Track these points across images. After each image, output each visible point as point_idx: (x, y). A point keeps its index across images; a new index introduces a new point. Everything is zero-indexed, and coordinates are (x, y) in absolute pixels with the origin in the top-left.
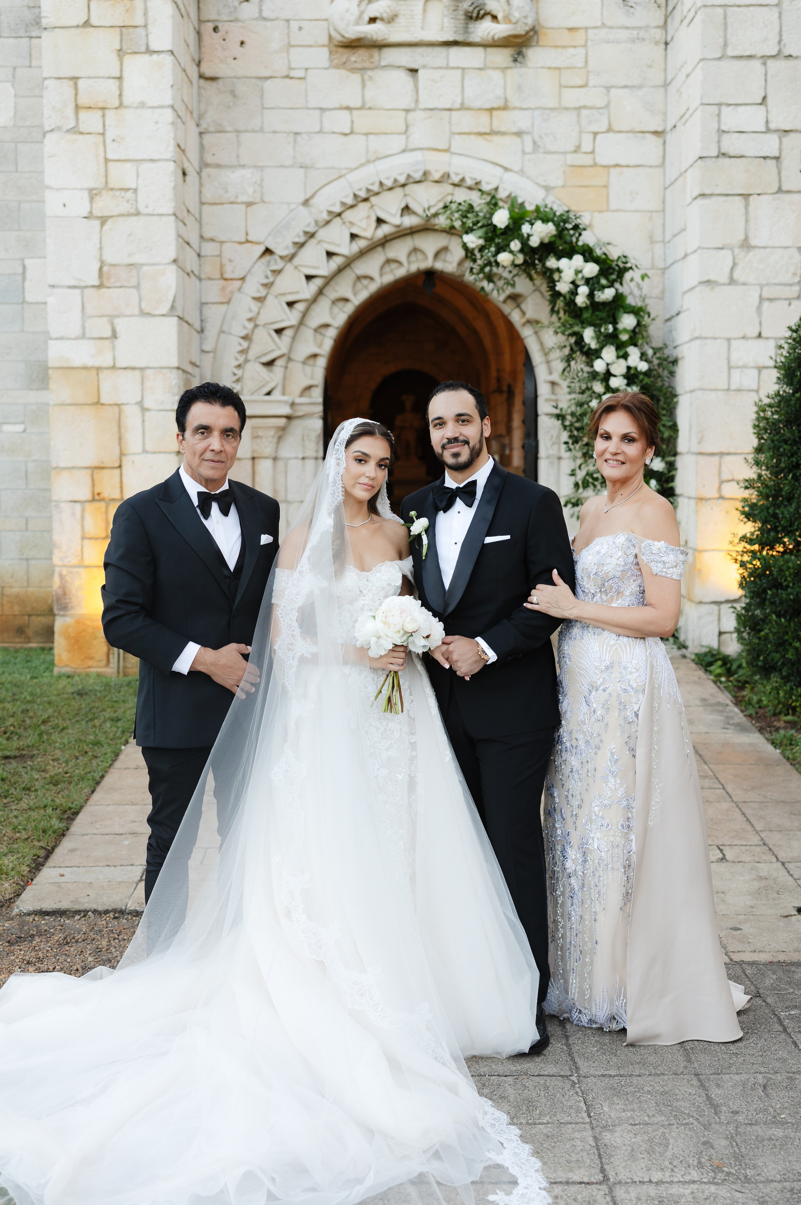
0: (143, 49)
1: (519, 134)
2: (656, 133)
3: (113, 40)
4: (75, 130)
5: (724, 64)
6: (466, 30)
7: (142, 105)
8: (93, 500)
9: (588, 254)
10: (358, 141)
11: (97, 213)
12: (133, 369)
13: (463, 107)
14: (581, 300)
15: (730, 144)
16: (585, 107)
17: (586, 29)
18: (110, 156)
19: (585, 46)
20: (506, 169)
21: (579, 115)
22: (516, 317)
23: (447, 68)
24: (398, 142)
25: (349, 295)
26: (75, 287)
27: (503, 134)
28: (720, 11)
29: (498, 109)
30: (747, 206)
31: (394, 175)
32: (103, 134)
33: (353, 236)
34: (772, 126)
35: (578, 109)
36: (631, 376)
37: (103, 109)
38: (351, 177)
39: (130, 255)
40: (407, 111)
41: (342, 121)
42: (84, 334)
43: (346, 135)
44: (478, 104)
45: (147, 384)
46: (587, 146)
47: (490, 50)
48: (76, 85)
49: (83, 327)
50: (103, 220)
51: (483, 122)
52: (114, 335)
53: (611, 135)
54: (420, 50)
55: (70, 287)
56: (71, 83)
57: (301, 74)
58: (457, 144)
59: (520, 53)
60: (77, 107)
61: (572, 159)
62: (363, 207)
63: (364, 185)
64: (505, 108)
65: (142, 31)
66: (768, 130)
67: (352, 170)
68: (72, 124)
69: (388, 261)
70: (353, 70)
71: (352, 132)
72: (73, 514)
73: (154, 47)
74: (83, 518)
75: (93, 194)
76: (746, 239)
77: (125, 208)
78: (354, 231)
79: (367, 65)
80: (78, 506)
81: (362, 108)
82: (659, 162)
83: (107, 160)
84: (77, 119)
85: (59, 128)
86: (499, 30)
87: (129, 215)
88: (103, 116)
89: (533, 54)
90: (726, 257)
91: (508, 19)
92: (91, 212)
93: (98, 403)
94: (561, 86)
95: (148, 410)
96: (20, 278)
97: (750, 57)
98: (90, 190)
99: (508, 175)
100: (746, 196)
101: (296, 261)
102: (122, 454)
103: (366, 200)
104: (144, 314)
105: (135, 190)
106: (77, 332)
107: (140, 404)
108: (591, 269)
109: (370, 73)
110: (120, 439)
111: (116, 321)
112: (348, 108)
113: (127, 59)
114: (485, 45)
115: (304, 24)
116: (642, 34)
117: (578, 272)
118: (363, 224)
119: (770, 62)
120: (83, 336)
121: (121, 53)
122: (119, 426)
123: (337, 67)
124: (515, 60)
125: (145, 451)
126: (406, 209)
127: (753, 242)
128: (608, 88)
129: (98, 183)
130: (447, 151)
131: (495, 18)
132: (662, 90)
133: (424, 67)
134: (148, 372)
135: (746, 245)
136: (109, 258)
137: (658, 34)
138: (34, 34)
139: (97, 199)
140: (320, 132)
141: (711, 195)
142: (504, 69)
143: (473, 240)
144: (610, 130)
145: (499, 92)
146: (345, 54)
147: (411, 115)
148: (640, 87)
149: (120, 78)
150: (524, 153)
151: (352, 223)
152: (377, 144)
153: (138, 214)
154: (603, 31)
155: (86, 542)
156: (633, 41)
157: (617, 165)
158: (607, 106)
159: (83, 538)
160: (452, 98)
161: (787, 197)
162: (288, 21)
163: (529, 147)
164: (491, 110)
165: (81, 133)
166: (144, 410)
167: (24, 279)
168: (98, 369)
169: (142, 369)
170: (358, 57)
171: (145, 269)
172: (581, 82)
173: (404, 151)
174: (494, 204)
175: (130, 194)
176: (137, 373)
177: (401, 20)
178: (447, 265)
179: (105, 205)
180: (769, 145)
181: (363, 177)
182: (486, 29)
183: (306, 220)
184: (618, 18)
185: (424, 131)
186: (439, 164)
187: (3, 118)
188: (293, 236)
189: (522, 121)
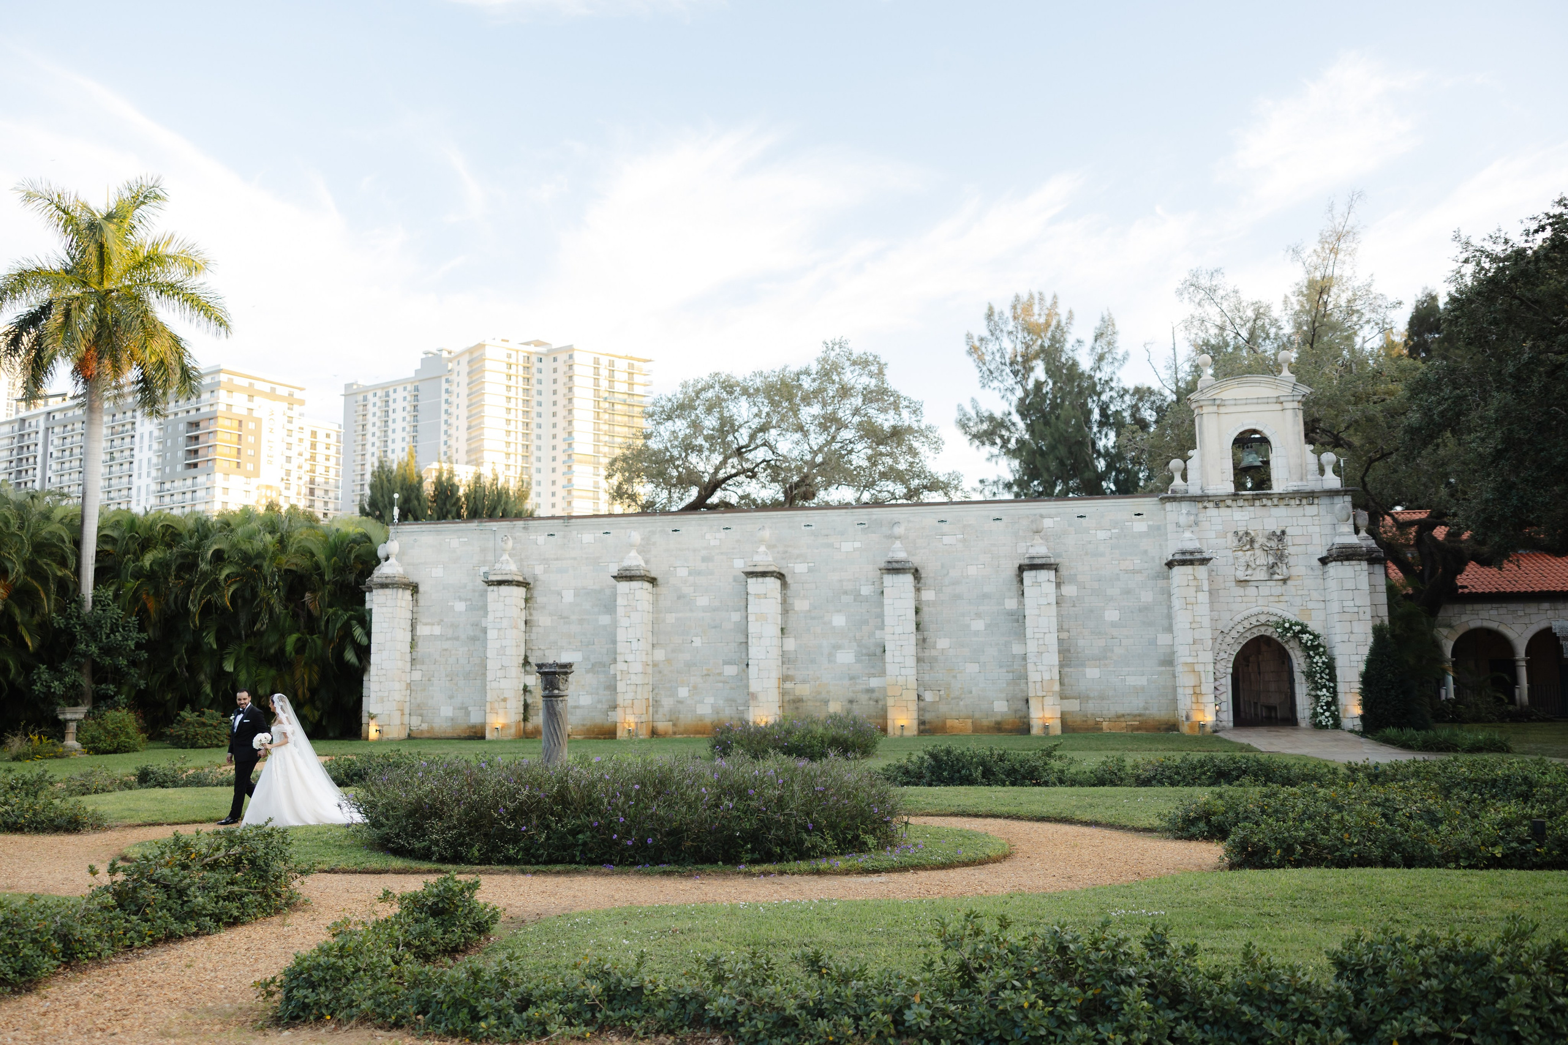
0: (1201, 591)
1: (1286, 602)
3: (1194, 589)
4: (1187, 609)
6: (1271, 577)
7: (1202, 604)
8: (1194, 694)
9: (1310, 634)
10: (1244, 604)
12: (1202, 663)
13: (1271, 596)
14: (1309, 645)
15: (1345, 609)
16: (1304, 595)
17: (1302, 576)
19: (1302, 580)
20: (1283, 610)
21: (1302, 597)
22: (1287, 647)
23: (1266, 586)
24: (1254, 605)
27: (1282, 602)
28: (1340, 579)
30: (1351, 624)
31: (1255, 613)
32: (1193, 610)
33: (1244, 628)
36: (1323, 663)
37: (1193, 604)
38: (1243, 613)
41: (1239, 599)
43: (1241, 603)
44: (1275, 595)
46: (1305, 605)
47: (1278, 582)
50: (1194, 629)
51: (1277, 599)
52: (1197, 656)
53: (1311, 602)
54: (1259, 582)
55: (1187, 644)
56: (1186, 598)
58: (1270, 604)
59: (1286, 582)
60: (1186, 604)
61: (1301, 607)
62: (1246, 620)
63: (1247, 615)
64: (1282, 596)
65: (1201, 587)
66: (1355, 606)
67: (1243, 611)
68: (1186, 607)
69: (1251, 633)
70: (1241, 587)
72: (1188, 697)
73: (1205, 590)
74: (1191, 698)
76: (1351, 631)
78: (1245, 626)
79: (1245, 586)
80: (1190, 695)
81: (1245, 596)
82: (1324, 608)
83: (1194, 616)
85: (1183, 609)
86: (1280, 577)
87: (1200, 628)
88: (1193, 606)
89: (1289, 583)
90: (1347, 636)
91: (1283, 574)
92: (1191, 628)
93: (1194, 671)
94: (1297, 591)
97: (1352, 589)
98: (1190, 623)
99: (1285, 612)
100: (1351, 621)
101: (1230, 634)
102: (1200, 683)
104: (1204, 650)
105: (1201, 622)
106: (1189, 655)
107: (1204, 671)
108: (1311, 637)
109: (1246, 588)
111: (1198, 652)
112: (1241, 596)
113: (1197, 593)
114: (1276, 581)
116: (1317, 576)
117: (1308, 638)
118: (1247, 625)
119: (1355, 590)
121: (1196, 591)
123: (1237, 586)
124: (1284, 584)
125: (1206, 682)
126: (1257, 621)
128: (1309, 590)
129: (1192, 621)
130: (1268, 606)
131: (1278, 575)
132: (1323, 590)
133: (1260, 586)
134: (1206, 664)
135: (1351, 633)
136: (1196, 637)
137: (1321, 577)
138: (1160, 577)
139: (1192, 625)
140: (1235, 603)
141: (1342, 621)
142: (1281, 586)
143: (1279, 630)
144: (1311, 600)
145: (1280, 592)
146: (1239, 583)
147: (1257, 598)
148: (1317, 590)
149: (1196, 597)
150: (1288, 606)
152: (1249, 605)
153: (1202, 628)
154: (1307, 576)
156: (1314, 578)
157: (1315, 610)
158: (1309, 595)
159: (1192, 703)
160: (1268, 594)
161: (1361, 621)
162: (1224, 576)
164: (1279, 596)
166: (1205, 673)
167: (1157, 639)
170: (1243, 585)
172: (1303, 589)
173: (1256, 607)
174: (1284, 622)
177: (1254, 575)
178: (1268, 634)
179: (1194, 626)
180: (1356, 609)
181: (1246, 613)
182: (1276, 577)
183: (1231, 624)
184: (1310, 572)
185: (1261, 601)
186: (1266, 610)
187: (1150, 599)
188: (1229, 628)
189: (1287, 598)
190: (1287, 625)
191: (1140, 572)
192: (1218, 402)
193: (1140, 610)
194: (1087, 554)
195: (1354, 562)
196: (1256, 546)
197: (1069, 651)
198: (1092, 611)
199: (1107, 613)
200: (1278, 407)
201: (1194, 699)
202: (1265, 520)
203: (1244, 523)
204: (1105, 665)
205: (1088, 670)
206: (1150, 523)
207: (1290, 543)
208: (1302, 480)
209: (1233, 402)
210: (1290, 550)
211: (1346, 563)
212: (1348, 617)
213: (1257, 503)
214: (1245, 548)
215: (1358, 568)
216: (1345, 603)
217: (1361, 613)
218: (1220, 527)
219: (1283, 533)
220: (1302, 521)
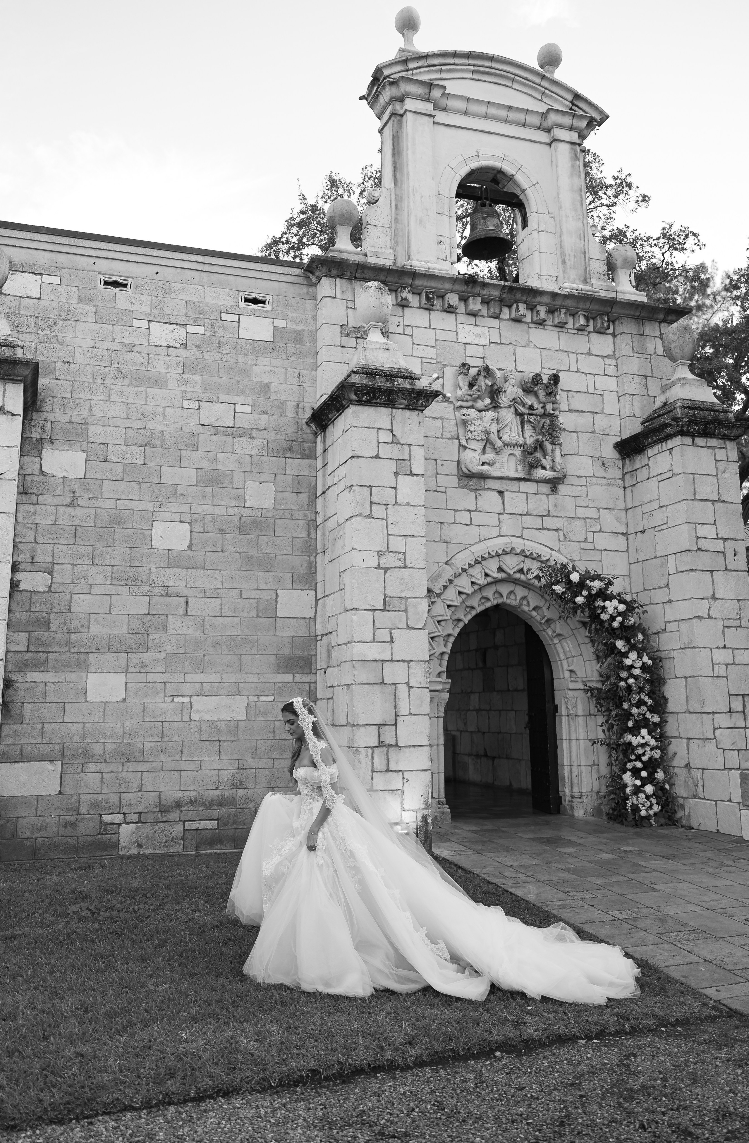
0: (408, 473)
1: (557, 530)
2: (622, 534)
3: (392, 466)
4: (370, 516)
5: (695, 502)
6: (529, 473)
7: (408, 504)
8: (379, 746)
9: (619, 601)
10: (474, 529)
11: (382, 565)
12: (403, 661)
13: (527, 514)
14: (615, 624)
15: (703, 544)
16: (588, 518)
17: (586, 477)
18: (389, 532)
19: (586, 486)
20: (551, 549)
21: (585, 522)
22: (549, 633)
23: (519, 492)
24: (495, 532)
25: (463, 617)
26: (369, 610)
27: (549, 529)
28: (691, 476)
29: (545, 516)
30: (712, 576)
31: (496, 549)
32: (386, 519)
33: (473, 583)
34: (720, 536)
35: (585, 519)
36: (644, 668)
37: (386, 505)
38: (473, 549)
39: (401, 591)
40: (499, 514)
41: (465, 517)
42: (374, 639)
43: (467, 525)
44: (535, 513)
45: (411, 671)
46: (590, 539)
47: (540, 484)
48: (371, 490)
49: (374, 635)
50: (386, 570)
51: (538, 523)
52: (392, 641)
53: (601, 533)
54: (505, 481)
55: (366, 610)
56: (368, 489)
57: (443, 490)
58: (526, 533)
59: (555, 487)
60: (371, 503)
61: (583, 545)
62: (478, 567)
63: (480, 554)
64: (549, 515)
65: (408, 463)
66: (718, 538)
67: (472, 545)
68: (369, 513)
69: (483, 598)
70: (471, 490)
71: (471, 524)
72: (367, 756)
73: (415, 471)
74: (372, 757)
75: (380, 554)
76: (714, 594)
77: (399, 563)
78: (473, 580)
79: (477, 487)
80: (370, 750)
81: (476, 511)
82: (625, 549)
83: (388, 535)
84: (371, 510)
85: (360, 515)
86: (549, 474)
87: (401, 567)
88: (386, 509)
89: (562, 489)
90: (705, 604)
91: (553, 469)
92: (379, 565)
93: (383, 683)
94: (576, 506)
95: (412, 687)
96: (274, 601)
97: (707, 500)
98: (378, 552)
99: (553, 552)
100: (711, 572)
101: (442, 597)
102: (397, 716)
103: (480, 563)
104: (409, 627)
105: (404, 553)
106: (371, 638)
107: (407, 683)
108: (622, 607)
109: (479, 492)
110: (396, 705)
111: (393, 631)
112: (468, 510)
113: (399, 477)
114: (538, 482)
115: (444, 462)
116: (613, 482)
117: (616, 608)
118: (479, 576)
119: (715, 503)
120: (374, 641)
121: (396, 474)
122: (395, 698)
123: (462, 487)
124: (553, 491)
125: (410, 714)
126: (500, 569)
127: (717, 596)
128: (598, 509)
129: (384, 548)
130: (521, 537)
131: (544, 468)
132: (624, 512)
133: (507, 491)
134: (412, 663)
135: (714, 598)
136: (389, 593)
137: (620, 482)
138: (287, 456)
139: (382, 557)
140: (455, 523)
141: (696, 570)
142: (547, 495)
144: (600, 531)
145: (546, 507)
146: (466, 481)
147: (501, 516)
148: (613, 509)
149: (395, 488)
150: (560, 541)
151: (471, 576)
152: (485, 532)
153: (406, 567)
154: (594, 479)
155: (374, 774)
156: (609, 485)
157: (605, 550)
158: (599, 518)
159: (373, 771)
160: (521, 509)
161: (730, 573)
162: (436, 460)
163: (562, 538)
164: (542, 516)
165: (373, 518)
166: (410, 687)
167: (277, 602)
168: (383, 661)
169: (408, 662)
170: (472, 483)
171: (410, 600)
172: (586, 505)
173: (498, 536)
175: (401, 555)
176: (406, 664)
177: (497, 464)
178: (513, 602)
179: (387, 561)
180: (719, 545)
181: (479, 550)
182: (540, 473)
183: (449, 572)
184: (601, 472)
185: (509, 525)
186: (519, 544)
187: (268, 503)
188: (442, 582)
189: (558, 523)
190: (575, 577)
191: (248, 434)
192: (436, 93)
193: (242, 529)
194: (120, 374)
195: (714, 442)
196: (504, 400)
197: (47, 625)
198: (119, 521)
199: (158, 529)
200: (544, 137)
201: (379, 763)
202: (519, 350)
203: (479, 352)
204: (142, 666)
205: (93, 679)
206: (281, 323)
207: (564, 406)
208: (585, 281)
209: (462, 105)
210: (564, 420)
211: (700, 441)
212: (704, 561)
213: (505, 313)
214: (480, 404)
215: (721, 454)
216: (702, 531)
217: (730, 554)
218: (431, 353)
219: (555, 379)
220: (587, 364)
